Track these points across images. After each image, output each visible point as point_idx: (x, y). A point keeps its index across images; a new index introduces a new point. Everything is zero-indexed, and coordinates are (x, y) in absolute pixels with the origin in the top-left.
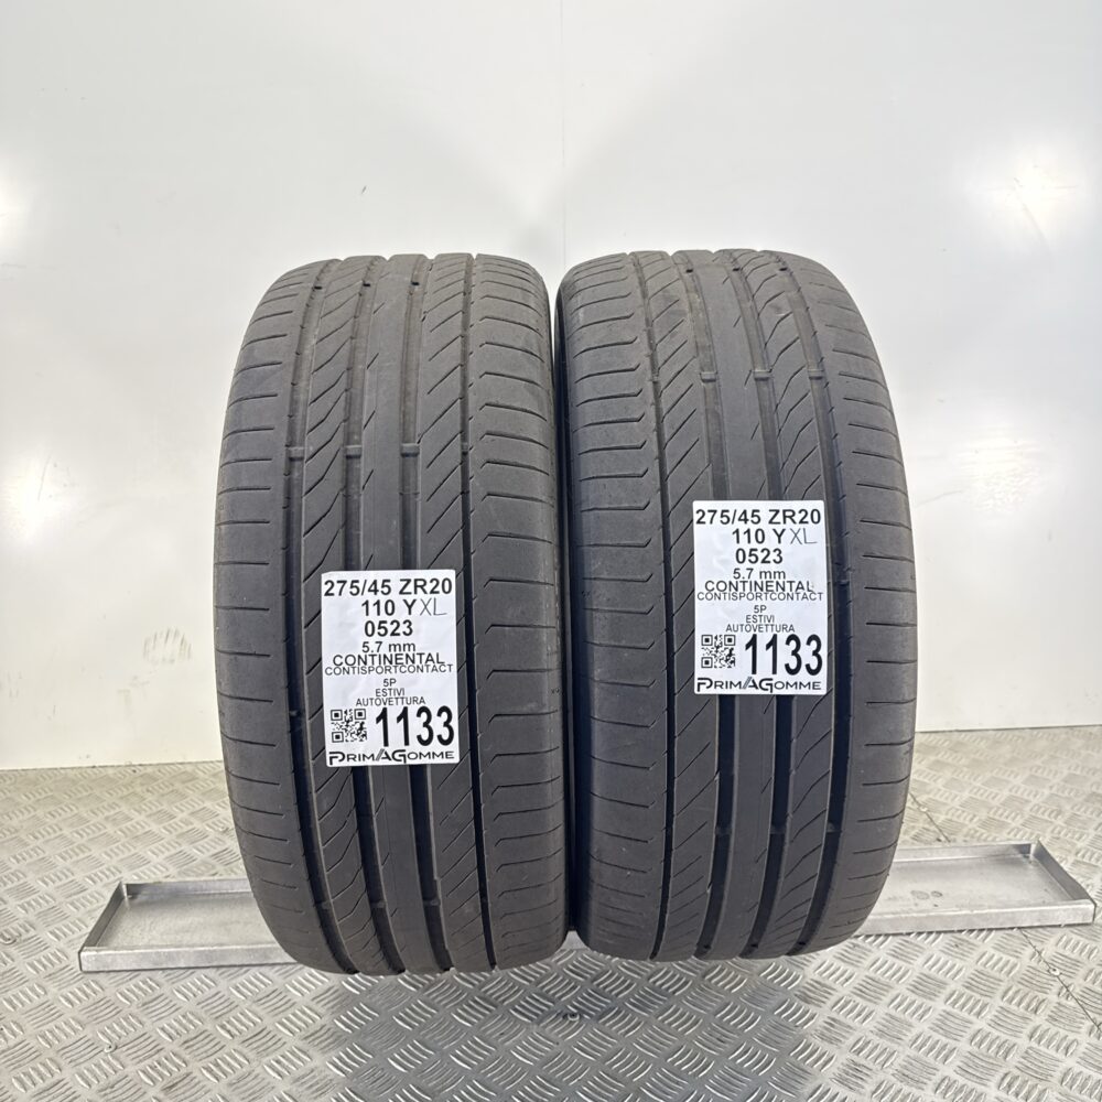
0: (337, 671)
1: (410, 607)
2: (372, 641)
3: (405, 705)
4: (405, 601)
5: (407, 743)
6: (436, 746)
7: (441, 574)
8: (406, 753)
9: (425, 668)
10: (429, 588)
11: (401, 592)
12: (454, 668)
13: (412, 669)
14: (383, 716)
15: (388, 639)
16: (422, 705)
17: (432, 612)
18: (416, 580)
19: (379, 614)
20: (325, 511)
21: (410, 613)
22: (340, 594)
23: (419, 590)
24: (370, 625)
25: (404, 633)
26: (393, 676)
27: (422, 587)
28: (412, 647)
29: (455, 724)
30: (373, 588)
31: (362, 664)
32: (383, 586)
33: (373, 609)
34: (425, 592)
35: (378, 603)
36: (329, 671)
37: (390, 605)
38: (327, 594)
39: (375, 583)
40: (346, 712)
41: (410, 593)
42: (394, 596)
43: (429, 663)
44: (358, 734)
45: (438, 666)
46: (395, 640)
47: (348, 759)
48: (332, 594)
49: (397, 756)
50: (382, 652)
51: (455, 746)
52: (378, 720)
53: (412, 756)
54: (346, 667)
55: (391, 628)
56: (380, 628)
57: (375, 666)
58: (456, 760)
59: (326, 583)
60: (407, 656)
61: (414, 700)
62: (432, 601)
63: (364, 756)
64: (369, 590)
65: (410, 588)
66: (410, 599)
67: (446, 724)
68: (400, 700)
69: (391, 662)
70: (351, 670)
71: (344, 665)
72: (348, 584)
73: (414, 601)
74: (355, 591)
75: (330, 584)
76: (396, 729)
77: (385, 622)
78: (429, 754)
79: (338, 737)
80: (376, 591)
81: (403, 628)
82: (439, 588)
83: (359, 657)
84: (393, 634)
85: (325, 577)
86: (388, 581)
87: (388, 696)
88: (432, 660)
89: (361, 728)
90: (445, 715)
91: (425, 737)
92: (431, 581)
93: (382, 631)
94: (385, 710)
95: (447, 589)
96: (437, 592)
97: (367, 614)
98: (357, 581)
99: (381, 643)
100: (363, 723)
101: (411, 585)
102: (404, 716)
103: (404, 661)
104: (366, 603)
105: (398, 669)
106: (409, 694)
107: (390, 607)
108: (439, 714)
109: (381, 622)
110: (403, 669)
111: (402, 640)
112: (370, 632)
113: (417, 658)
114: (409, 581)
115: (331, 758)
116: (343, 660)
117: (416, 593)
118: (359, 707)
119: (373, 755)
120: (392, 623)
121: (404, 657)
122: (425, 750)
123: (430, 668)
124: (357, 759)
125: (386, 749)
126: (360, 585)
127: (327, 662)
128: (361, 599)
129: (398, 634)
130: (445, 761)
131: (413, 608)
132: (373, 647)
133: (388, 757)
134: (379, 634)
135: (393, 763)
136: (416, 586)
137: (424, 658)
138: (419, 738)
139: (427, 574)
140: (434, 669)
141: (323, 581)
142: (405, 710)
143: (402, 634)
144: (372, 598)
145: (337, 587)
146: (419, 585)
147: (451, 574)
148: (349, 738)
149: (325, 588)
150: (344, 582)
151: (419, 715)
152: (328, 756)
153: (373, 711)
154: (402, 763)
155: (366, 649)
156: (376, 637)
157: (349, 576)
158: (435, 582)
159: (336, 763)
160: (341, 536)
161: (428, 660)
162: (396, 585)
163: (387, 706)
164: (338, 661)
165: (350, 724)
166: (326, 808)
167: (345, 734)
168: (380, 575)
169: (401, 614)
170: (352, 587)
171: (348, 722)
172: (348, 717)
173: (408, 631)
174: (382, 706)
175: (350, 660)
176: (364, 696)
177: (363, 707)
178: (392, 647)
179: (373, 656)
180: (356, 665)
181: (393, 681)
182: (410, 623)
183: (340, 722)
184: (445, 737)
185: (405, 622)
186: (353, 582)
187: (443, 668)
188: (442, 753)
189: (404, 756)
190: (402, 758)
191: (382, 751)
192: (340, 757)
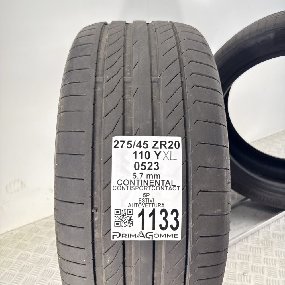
0: (119, 188)
1: (158, 155)
2: (138, 173)
3: (154, 208)
4: (155, 152)
5: (154, 229)
6: (169, 231)
7: (174, 139)
8: (153, 234)
9: (165, 188)
10: (168, 145)
11: (153, 148)
12: (181, 188)
13: (158, 188)
14: (142, 214)
15: (146, 172)
16: (163, 208)
17: (169, 158)
18: (161, 142)
19: (142, 158)
20: (115, 106)
21: (158, 158)
22: (122, 147)
23: (163, 146)
24: (137, 164)
25: (155, 169)
26: (148, 191)
27: (164, 145)
28: (158, 176)
29: (180, 219)
30: (139, 145)
31: (132, 185)
32: (144, 144)
33: (139, 156)
34: (166, 148)
35: (141, 153)
36: (115, 188)
37: (147, 154)
38: (115, 147)
39: (140, 142)
40: (122, 211)
41: (158, 148)
42: (150, 149)
43: (167, 185)
44: (128, 223)
45: (172, 187)
46: (150, 172)
47: (122, 236)
48: (118, 147)
49: (148, 235)
50: (143, 179)
51: (179, 231)
52: (139, 215)
53: (156, 236)
54: (124, 186)
55: (148, 166)
56: (142, 165)
57: (139, 186)
58: (179, 238)
59: (115, 142)
60: (156, 181)
61: (159, 205)
62: (170, 152)
63: (131, 235)
64: (137, 146)
66: (158, 151)
67: (175, 219)
68: (151, 205)
69: (147, 184)
70: (126, 187)
71: (123, 185)
72: (126, 143)
73: (160, 152)
74: (129, 146)
75: (116, 142)
76: (148, 221)
77: (145, 163)
78: (165, 235)
79: (117, 224)
80: (140, 146)
81: (154, 166)
82: (173, 146)
83: (131, 181)
84: (149, 169)
85: (114, 138)
86: (147, 141)
87: (145, 202)
88: (169, 184)
89: (130, 220)
90: (175, 214)
91: (164, 226)
92: (169, 142)
93: (143, 167)
94: (143, 210)
95: (177, 147)
96: (172, 148)
97: (136, 158)
98: (131, 141)
99: (142, 174)
100: (131, 217)
101: (159, 144)
102: (153, 214)
103: (154, 184)
104: (135, 152)
105: (151, 188)
106: (156, 201)
107: (148, 155)
108: (172, 213)
109: (143, 163)
110: (154, 188)
111: (153, 172)
112: (137, 168)
113: (161, 182)
114: (157, 142)
115: (113, 236)
116: (122, 182)
117: (161, 148)
118: (130, 208)
119: (135, 235)
120: (148, 163)
121: (154, 181)
122: (163, 232)
123: (168, 188)
124: (127, 236)
125: (143, 231)
126: (132, 143)
127: (114, 183)
128: (132, 150)
129: (152, 169)
130: (174, 239)
131: (159, 156)
132: (138, 175)
133: (143, 236)
134: (142, 169)
135: (146, 239)
136: (161, 145)
137: (165, 182)
138: (160, 226)
139: (167, 139)
140: (170, 189)
141: (113, 141)
142: (154, 210)
143: (153, 169)
144: (138, 150)
145: (120, 144)
146: (163, 144)
147: (179, 139)
148: (123, 225)
149: (114, 144)
150: (124, 141)
151: (161, 213)
152: (112, 234)
153: (137, 211)
154: (150, 239)
155: (134, 177)
156: (140, 171)
157: (126, 138)
158: (171, 143)
159: (116, 239)
161: (167, 184)
162: (151, 144)
163: (144, 208)
164: (120, 182)
165: (125, 217)
166: (108, 262)
167: (121, 223)
168: (143, 138)
169: (153, 158)
170: (128, 144)
171: (123, 216)
172: (123, 213)
173: (157, 168)
174: (142, 208)
175: (126, 182)
176: (132, 202)
177: (132, 208)
178: (148, 176)
179: (138, 180)
180: (129, 185)
181: (148, 194)
182: (158, 164)
183: (119, 216)
184: (175, 226)
185: (155, 163)
186: (129, 141)
187: (175, 188)
188: (172, 235)
189: (152, 235)
190: (151, 237)
191: (140, 232)
192: (118, 235)
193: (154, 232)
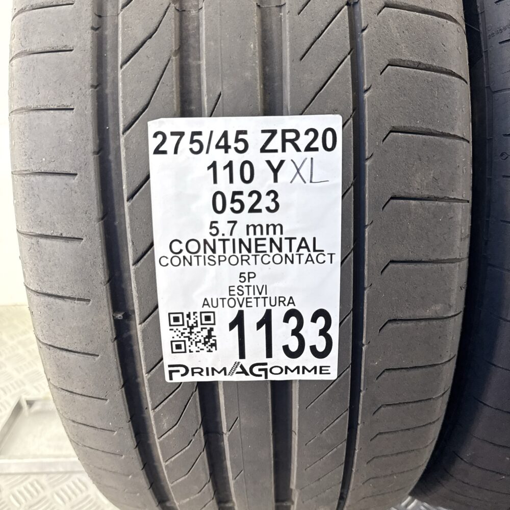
0: (176, 261)
1: (275, 171)
2: (223, 220)
3: (268, 307)
4: (269, 162)
5: (269, 354)
6: (308, 358)
7: (321, 122)
8: (268, 367)
9: (296, 258)
10: (303, 142)
11: (263, 150)
12: (337, 258)
13: (278, 259)
14: (238, 322)
15: (245, 218)
16: (291, 307)
17: (307, 179)
18: (284, 132)
19: (231, 181)
20: (151, 30)
21: (276, 180)
22: (176, 152)
23: (289, 145)
24: (219, 197)
25: (268, 209)
26: (252, 268)
27: (292, 141)
28: (278, 228)
29: (334, 332)
30: (222, 143)
31: (209, 252)
32: (237, 140)
33: (223, 174)
34: (298, 150)
35: (230, 165)
36: (164, 261)
37: (247, 167)
38: (157, 151)
39: (225, 135)
40: (189, 316)
41: (276, 151)
42: (253, 154)
43: (301, 251)
44: (205, 343)
45: (314, 255)
46: (255, 218)
47: (193, 374)
48: (165, 152)
49: (256, 370)
50: (236, 236)
51: (332, 360)
52: (232, 326)
53: (274, 370)
54: (188, 256)
55: (249, 202)
56: (233, 201)
57: (227, 255)
58: (333, 375)
59: (155, 135)
60: (272, 241)
61: (280, 301)
62: (308, 162)
63: (213, 369)
64: (218, 147)
65: (276, 143)
66: (275, 159)
67: (323, 332)
68: (261, 301)
69: (249, 250)
70: (194, 260)
71: (185, 253)
72: (187, 138)
73: (282, 162)
74: (196, 147)
75: (160, 137)
76: (255, 338)
77: (241, 193)
78: (298, 368)
79: (178, 347)
80: (226, 148)
81: (266, 201)
82: (318, 143)
83: (205, 242)
84: (252, 210)
85: (154, 126)
86: (245, 132)
87: (246, 295)
88: (307, 247)
89: (209, 336)
90: (321, 321)
91: (294, 347)
92: (307, 133)
93: (237, 206)
94: (241, 314)
95: (329, 145)
96: (316, 149)
97: (215, 181)
98: (200, 133)
99: (235, 222)
100: (212, 329)
101: (278, 138)
102: (266, 321)
103: (267, 248)
104: (214, 165)
105: (259, 258)
106: (274, 292)
107: (248, 172)
108: (314, 319)
109: (235, 193)
110: (266, 259)
111: (264, 218)
112: (219, 207)
113: (286, 244)
114: (274, 132)
115: (171, 372)
116: (183, 246)
117: (284, 150)
118: (206, 309)
119: (224, 369)
120: (250, 195)
121: (267, 242)
122: (292, 363)
123: (304, 258)
124: (204, 373)
125: (242, 362)
126: (204, 139)
127: (160, 249)
128: (205, 159)
129: (260, 211)
130: (318, 377)
131: (279, 174)
132: (224, 228)
133: (244, 371)
134: (232, 209)
135: (251, 378)
136: (284, 140)
137: (296, 244)
138: (286, 349)
139: (301, 123)
140: (309, 259)
141: (151, 134)
142: (268, 313)
143: (264, 210)
144: (222, 158)
145: (171, 141)
146: (290, 139)
147: (335, 121)
148: (193, 348)
149: (153, 143)
150: (181, 134)
151: (286, 320)
152: (167, 370)
153: (226, 315)
154: (263, 378)
155: (214, 231)
156: (228, 215)
157: (187, 125)
158: (312, 134)
159: (177, 378)
160: (173, 66)
161: (300, 247)
162: (256, 139)
163: (244, 308)
164: (176, 247)
165: (195, 330)
167: (188, 343)
168: (233, 124)
169: (263, 181)
170: (192, 142)
171: (192, 327)
172: (191, 322)
173: (273, 206)
174: (238, 308)
175: (193, 247)
176: (212, 296)
177: (212, 309)
178: (251, 229)
179: (224, 241)
180: (201, 253)
181: (252, 275)
182: (276, 195)
183: (181, 328)
184: (321, 348)
185: (268, 194)
186: (194, 134)
187: (321, 258)
188: (315, 368)
189: (265, 370)
190: (263, 373)
191: (237, 364)
192: (183, 370)
193: (271, 362)
